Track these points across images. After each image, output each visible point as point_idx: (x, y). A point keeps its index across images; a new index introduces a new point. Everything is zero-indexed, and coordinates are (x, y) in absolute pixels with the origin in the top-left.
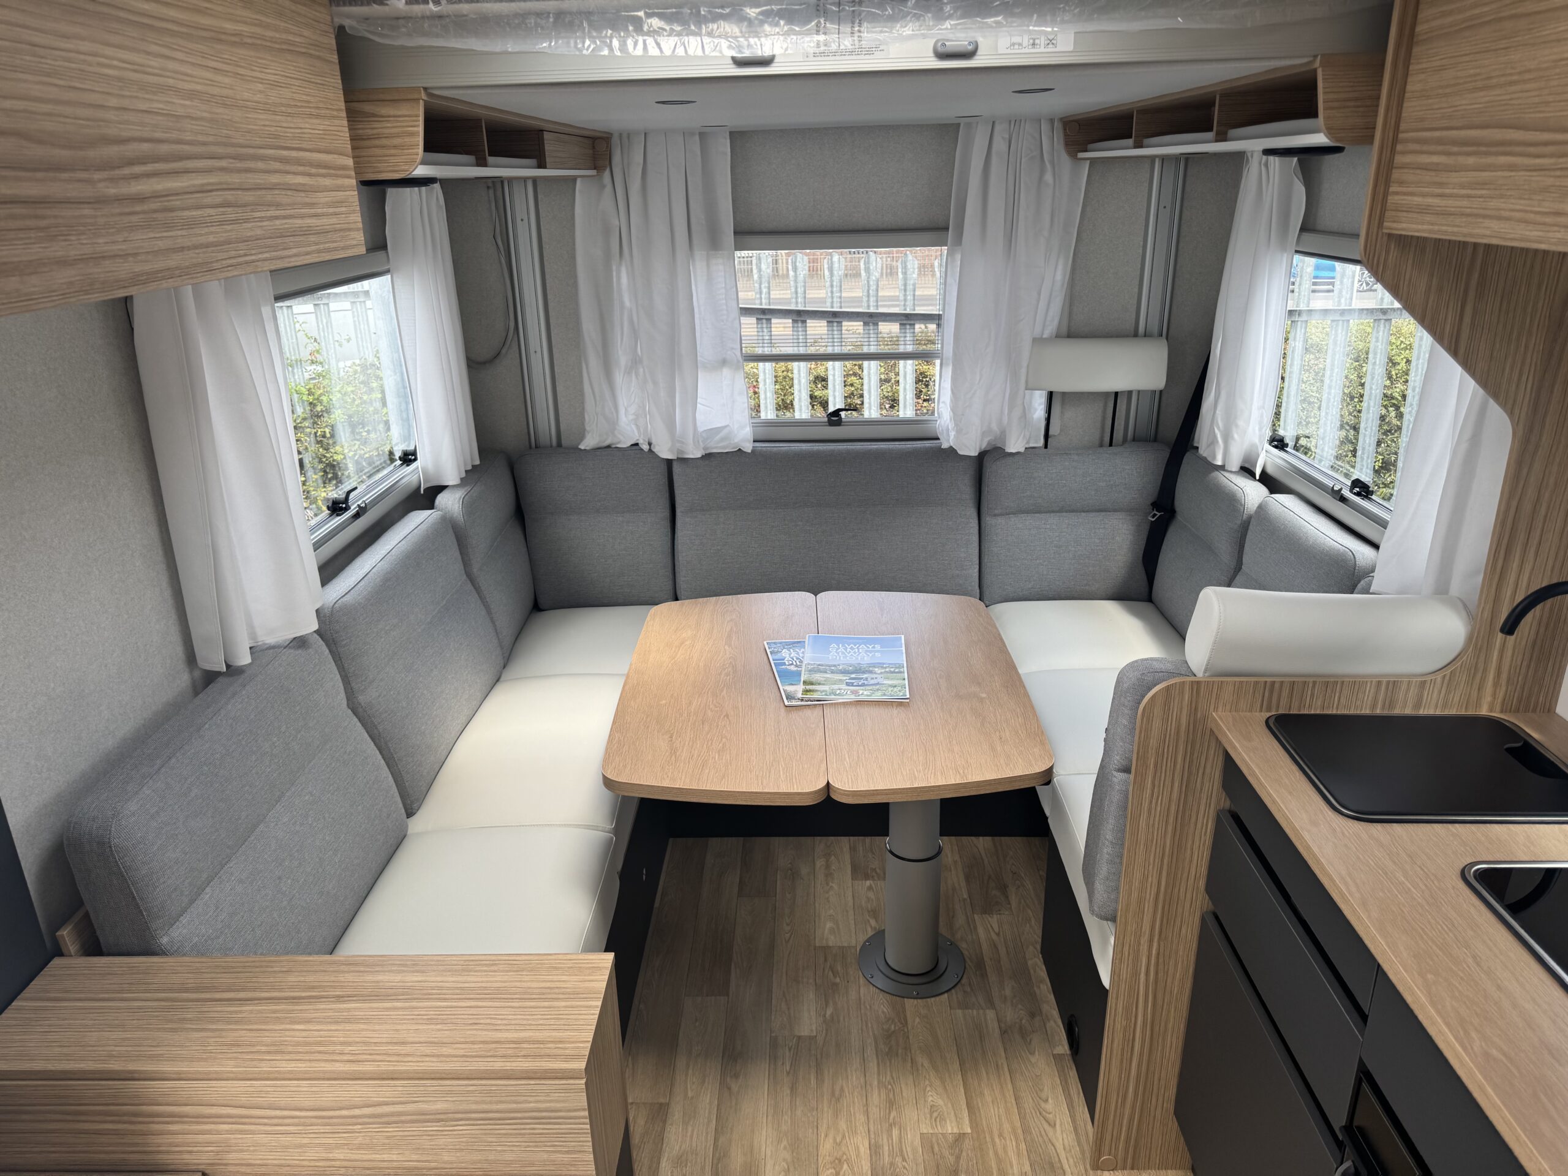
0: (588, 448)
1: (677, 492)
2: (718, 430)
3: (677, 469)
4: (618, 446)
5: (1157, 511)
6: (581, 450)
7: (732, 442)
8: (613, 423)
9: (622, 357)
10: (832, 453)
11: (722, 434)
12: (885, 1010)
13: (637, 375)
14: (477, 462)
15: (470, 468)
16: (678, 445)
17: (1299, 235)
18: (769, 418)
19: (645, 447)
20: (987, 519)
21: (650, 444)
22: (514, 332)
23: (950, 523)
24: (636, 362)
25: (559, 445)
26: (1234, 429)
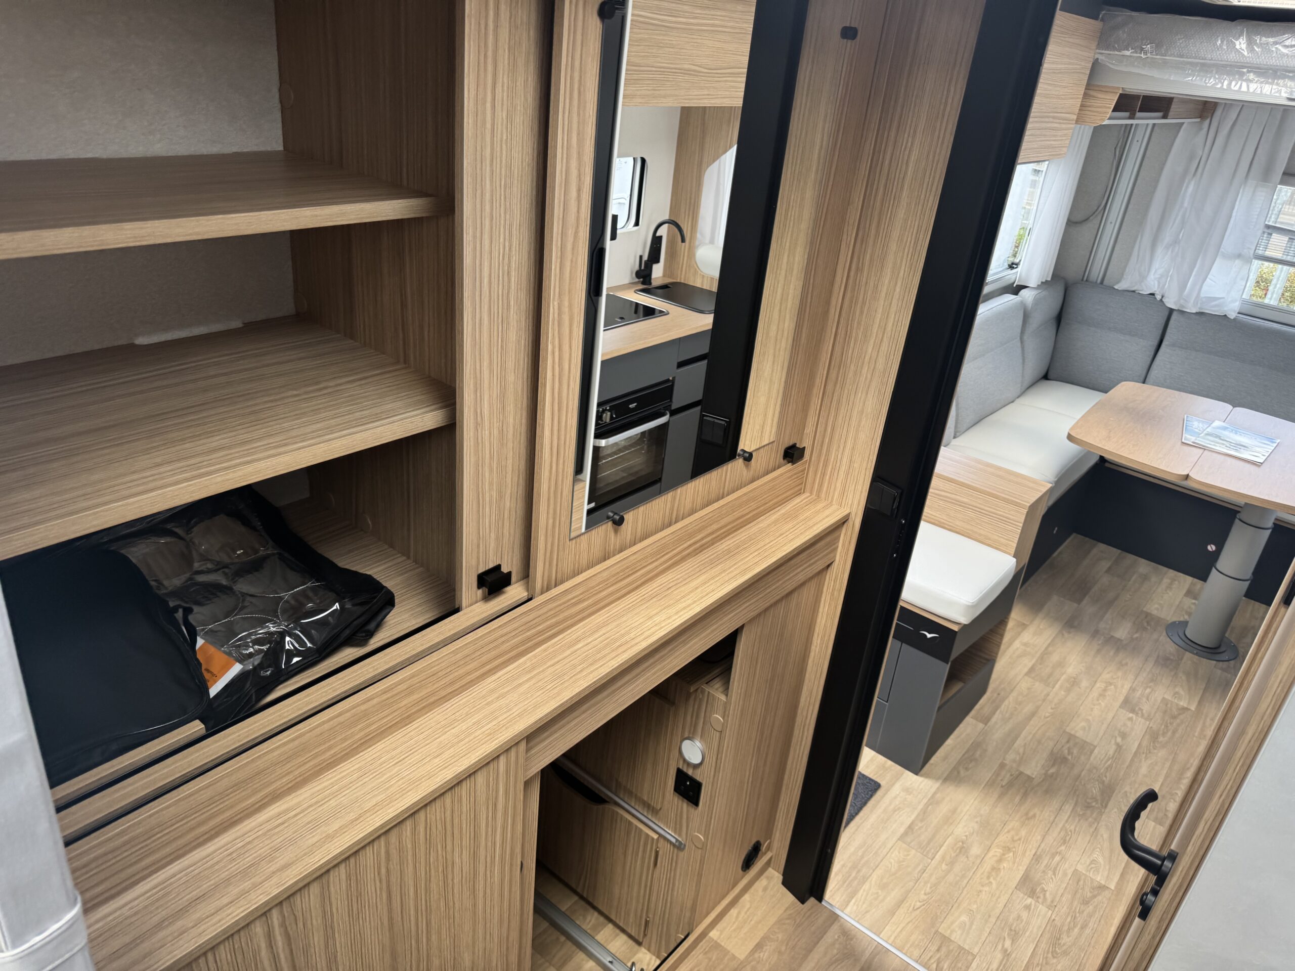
0: (1119, 289)
1: (1169, 331)
3: (1175, 316)
4: (1140, 292)
6: (1114, 289)
7: (1222, 309)
8: (1143, 277)
9: (1168, 235)
13: (1172, 252)
14: (1049, 279)
15: (1044, 281)
16: (1182, 302)
19: (1158, 297)
21: (1162, 297)
22: (1103, 208)
24: (1176, 242)
25: (1102, 282)
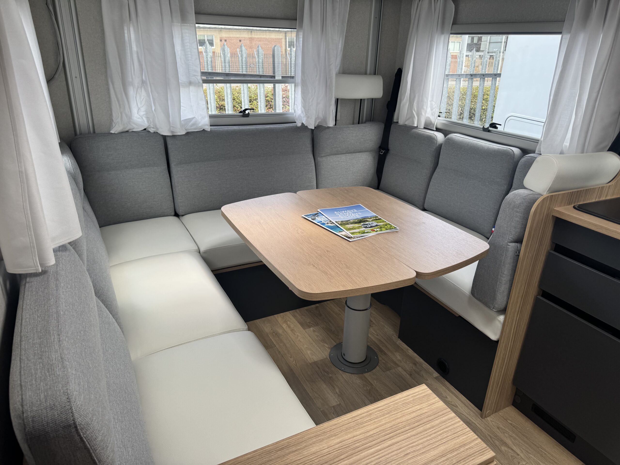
0: (116, 133)
1: (171, 154)
2: (190, 120)
3: (169, 141)
4: (134, 130)
5: (382, 150)
6: (112, 133)
7: (198, 126)
8: (130, 118)
10: (249, 131)
11: (192, 122)
12: (359, 381)
16: (171, 128)
17: (452, 26)
18: (213, 113)
19: (152, 130)
20: (318, 159)
21: (155, 129)
22: (62, 64)
23: (304, 162)
25: (94, 132)
26: (422, 110)
